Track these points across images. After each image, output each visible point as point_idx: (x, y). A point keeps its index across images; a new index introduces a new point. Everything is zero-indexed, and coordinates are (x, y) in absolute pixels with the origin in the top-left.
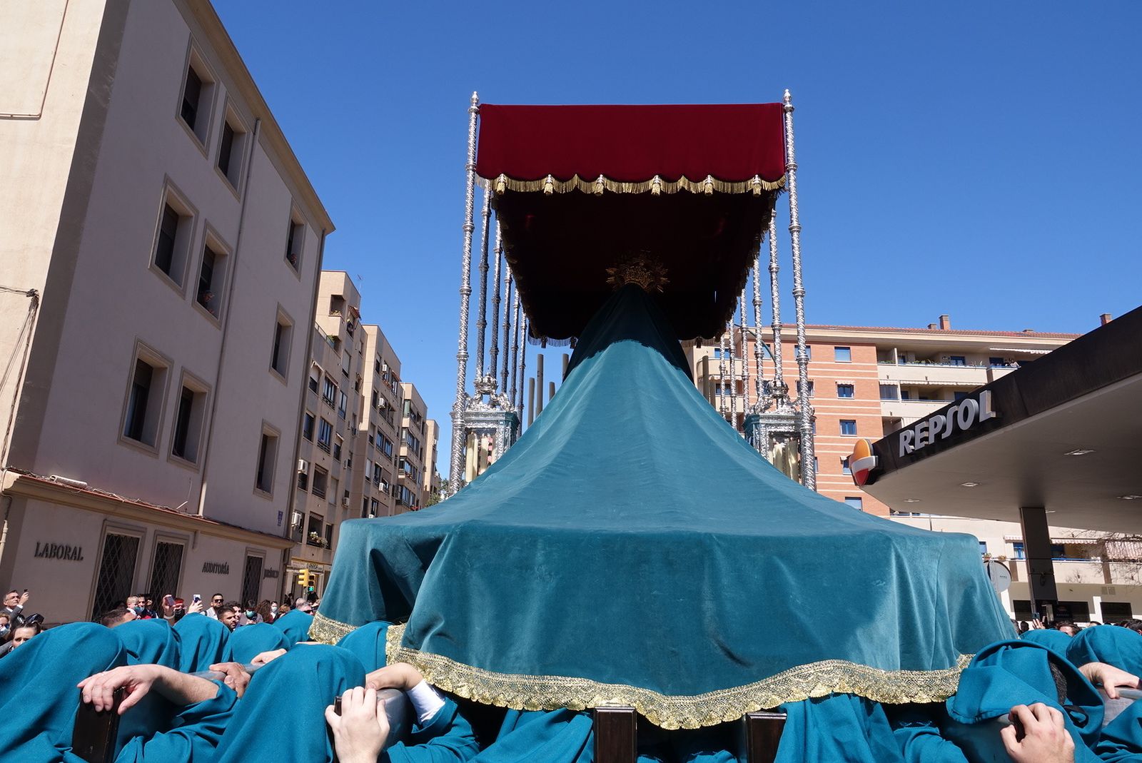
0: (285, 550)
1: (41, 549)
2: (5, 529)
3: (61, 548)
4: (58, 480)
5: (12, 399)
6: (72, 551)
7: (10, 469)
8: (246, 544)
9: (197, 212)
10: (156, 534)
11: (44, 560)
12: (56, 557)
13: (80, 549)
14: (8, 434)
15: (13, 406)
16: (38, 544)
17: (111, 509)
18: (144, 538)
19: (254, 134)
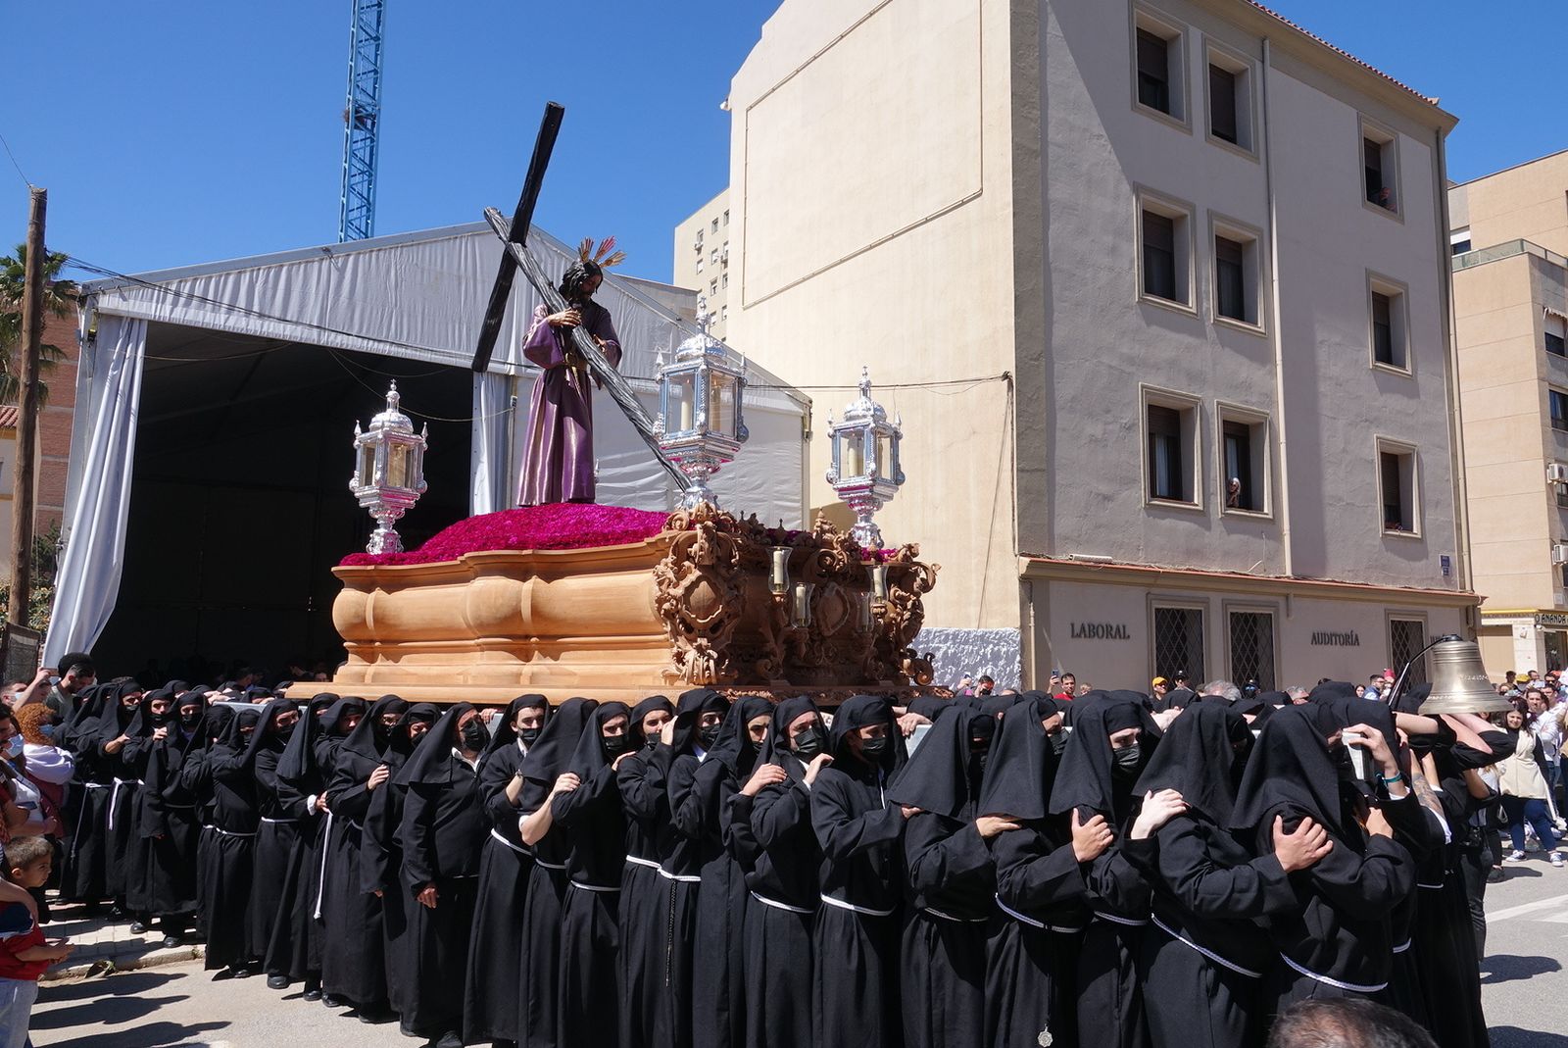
0: (1467, 609)
1: (1077, 630)
2: (1032, 613)
3: (1100, 628)
4: (1077, 559)
5: (1010, 486)
6: (1114, 630)
7: (1022, 555)
8: (1384, 606)
9: (1192, 207)
10: (1225, 604)
11: (1083, 641)
12: (1096, 637)
13: (1124, 627)
14: (1014, 520)
15: (1013, 493)
16: (1073, 625)
17: (1151, 581)
18: (1208, 608)
19: (1263, 62)
